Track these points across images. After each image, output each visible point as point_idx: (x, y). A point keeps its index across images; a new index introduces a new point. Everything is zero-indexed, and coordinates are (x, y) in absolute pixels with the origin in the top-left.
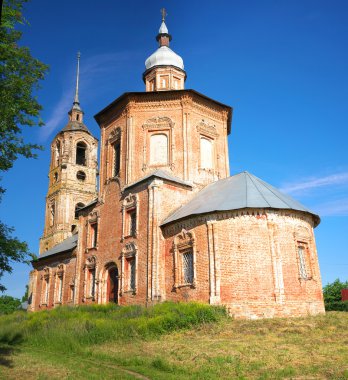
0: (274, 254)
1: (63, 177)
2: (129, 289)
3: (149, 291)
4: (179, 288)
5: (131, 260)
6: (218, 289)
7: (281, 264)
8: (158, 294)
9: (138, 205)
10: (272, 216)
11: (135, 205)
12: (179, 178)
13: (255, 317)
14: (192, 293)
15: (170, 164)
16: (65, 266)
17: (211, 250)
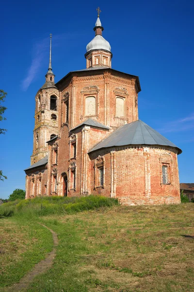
0: (146, 170)
1: (43, 118)
2: (73, 188)
3: (82, 189)
4: (97, 188)
5: (73, 172)
6: (115, 189)
7: (150, 176)
8: (86, 191)
9: (77, 140)
10: (146, 149)
11: (75, 140)
12: (101, 124)
13: (133, 204)
14: (102, 191)
15: (97, 116)
16: (42, 174)
17: (112, 167)
